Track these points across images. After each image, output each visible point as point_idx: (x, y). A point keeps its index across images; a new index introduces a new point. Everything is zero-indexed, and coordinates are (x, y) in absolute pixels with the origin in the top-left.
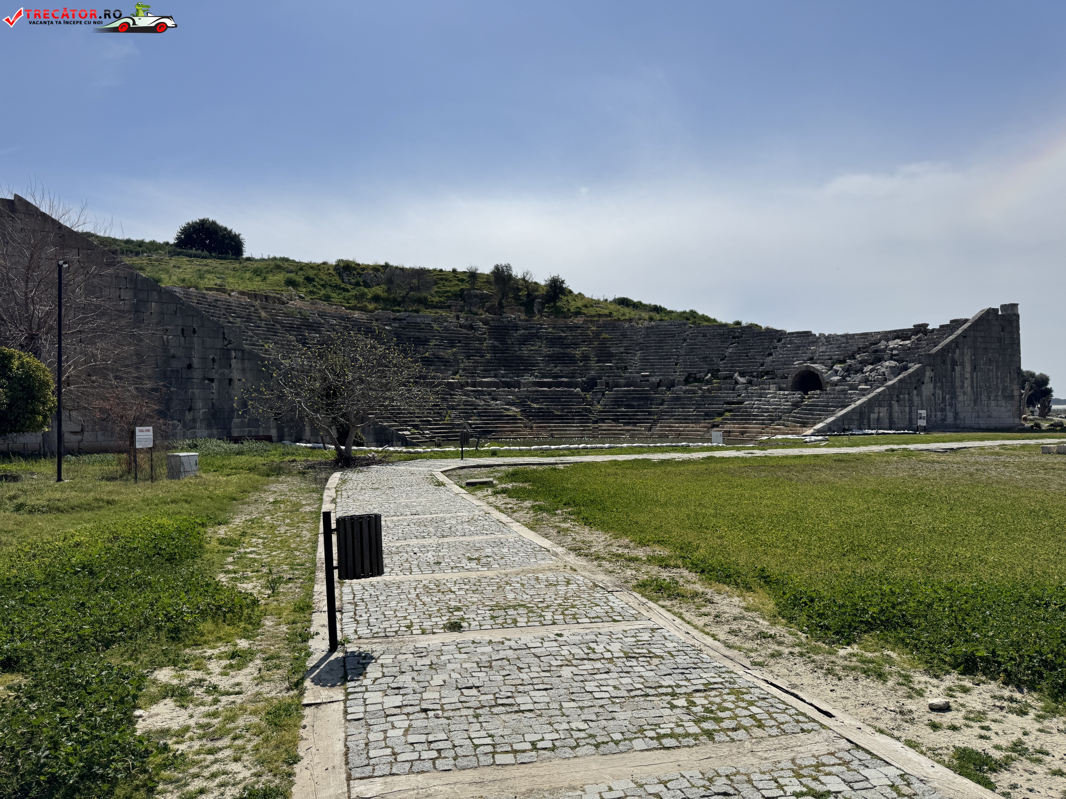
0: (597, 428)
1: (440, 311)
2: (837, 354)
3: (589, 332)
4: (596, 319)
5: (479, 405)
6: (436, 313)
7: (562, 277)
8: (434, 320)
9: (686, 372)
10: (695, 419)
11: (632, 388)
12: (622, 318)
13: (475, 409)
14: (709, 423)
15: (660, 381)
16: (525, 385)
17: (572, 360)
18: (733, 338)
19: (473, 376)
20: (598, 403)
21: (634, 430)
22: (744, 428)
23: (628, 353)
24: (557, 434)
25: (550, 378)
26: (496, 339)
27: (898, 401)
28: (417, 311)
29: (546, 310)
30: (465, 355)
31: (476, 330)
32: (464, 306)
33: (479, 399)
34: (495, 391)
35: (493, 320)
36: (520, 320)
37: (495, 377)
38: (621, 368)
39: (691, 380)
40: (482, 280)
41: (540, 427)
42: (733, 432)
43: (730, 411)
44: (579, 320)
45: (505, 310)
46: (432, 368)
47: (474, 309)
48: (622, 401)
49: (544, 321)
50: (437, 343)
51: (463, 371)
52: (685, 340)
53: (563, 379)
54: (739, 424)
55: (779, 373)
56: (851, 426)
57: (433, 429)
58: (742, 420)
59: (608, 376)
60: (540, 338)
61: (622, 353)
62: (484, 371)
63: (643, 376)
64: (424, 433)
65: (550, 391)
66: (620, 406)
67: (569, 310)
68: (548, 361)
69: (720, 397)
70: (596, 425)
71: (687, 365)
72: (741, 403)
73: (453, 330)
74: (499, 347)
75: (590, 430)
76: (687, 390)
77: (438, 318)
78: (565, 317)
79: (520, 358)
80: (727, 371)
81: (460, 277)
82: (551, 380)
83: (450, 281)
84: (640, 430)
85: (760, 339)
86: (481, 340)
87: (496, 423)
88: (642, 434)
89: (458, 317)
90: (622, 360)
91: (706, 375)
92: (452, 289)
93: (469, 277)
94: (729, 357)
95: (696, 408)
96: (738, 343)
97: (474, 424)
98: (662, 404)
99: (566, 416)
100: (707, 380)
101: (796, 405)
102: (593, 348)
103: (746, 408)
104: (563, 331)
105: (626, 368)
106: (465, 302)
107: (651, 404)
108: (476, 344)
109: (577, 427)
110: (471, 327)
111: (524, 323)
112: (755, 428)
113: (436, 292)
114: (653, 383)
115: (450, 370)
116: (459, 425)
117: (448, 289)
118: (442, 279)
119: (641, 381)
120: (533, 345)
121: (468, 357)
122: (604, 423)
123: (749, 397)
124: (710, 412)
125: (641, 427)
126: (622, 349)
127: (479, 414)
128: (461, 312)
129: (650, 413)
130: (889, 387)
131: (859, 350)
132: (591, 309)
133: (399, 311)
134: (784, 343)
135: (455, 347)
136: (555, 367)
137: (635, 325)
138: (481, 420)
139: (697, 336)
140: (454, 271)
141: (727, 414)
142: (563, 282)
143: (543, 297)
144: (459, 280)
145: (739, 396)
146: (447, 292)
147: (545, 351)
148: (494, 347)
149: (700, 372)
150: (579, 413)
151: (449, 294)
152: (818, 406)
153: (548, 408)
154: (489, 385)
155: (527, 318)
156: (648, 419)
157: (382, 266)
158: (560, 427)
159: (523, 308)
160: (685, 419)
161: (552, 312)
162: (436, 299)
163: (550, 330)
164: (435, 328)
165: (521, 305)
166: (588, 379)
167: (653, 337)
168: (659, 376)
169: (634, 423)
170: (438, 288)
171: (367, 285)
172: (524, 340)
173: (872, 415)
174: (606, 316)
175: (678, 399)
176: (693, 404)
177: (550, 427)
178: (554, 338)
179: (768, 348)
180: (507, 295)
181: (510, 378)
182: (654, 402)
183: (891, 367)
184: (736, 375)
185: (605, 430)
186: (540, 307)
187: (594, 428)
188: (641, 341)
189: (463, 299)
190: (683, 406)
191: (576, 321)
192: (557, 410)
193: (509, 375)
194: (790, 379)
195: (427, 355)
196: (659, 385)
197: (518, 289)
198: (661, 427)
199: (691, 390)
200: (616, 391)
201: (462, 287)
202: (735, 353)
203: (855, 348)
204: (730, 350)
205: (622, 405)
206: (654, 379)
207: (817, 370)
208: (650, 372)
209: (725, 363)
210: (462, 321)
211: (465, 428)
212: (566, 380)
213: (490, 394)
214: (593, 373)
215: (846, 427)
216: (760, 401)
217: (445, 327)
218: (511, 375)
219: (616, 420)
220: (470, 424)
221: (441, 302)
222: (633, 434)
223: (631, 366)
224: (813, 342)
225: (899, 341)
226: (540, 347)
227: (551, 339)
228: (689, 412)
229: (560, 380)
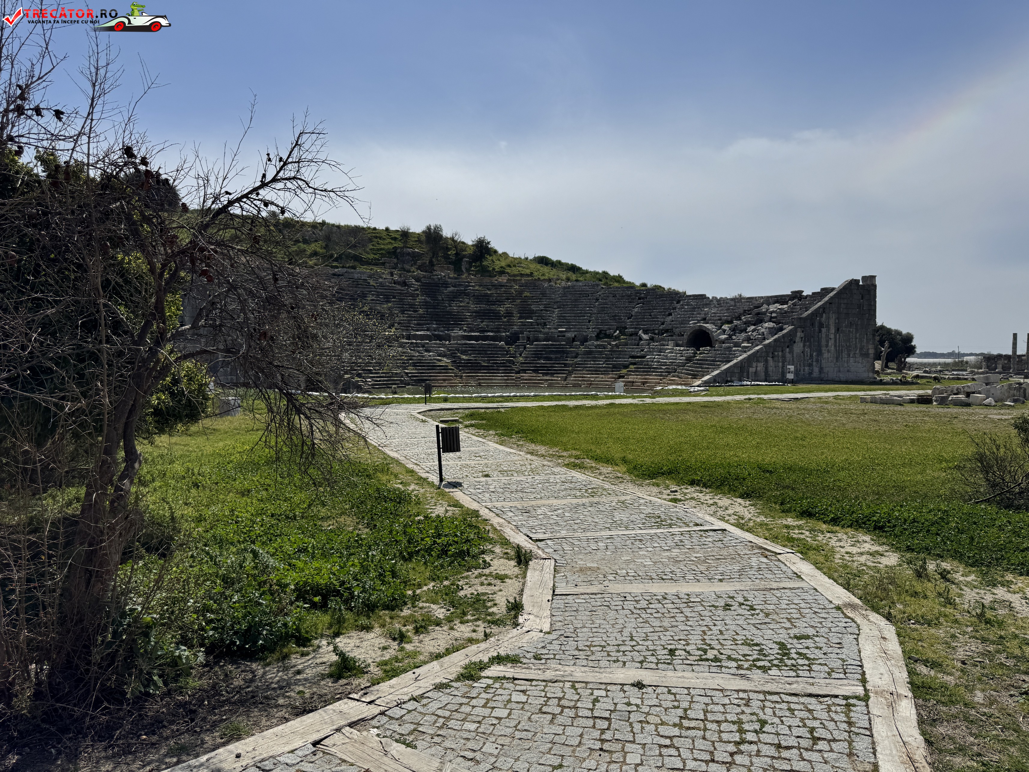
0: (519, 378)
1: (375, 268)
2: (726, 315)
3: (513, 290)
4: (518, 278)
5: (414, 356)
6: (371, 269)
7: (488, 238)
8: (370, 277)
9: (598, 328)
10: (604, 371)
11: (550, 342)
12: (542, 278)
13: (411, 360)
14: (616, 374)
15: (575, 336)
16: (456, 338)
17: (497, 316)
18: (639, 299)
19: (407, 330)
20: (521, 355)
21: (552, 380)
22: (646, 379)
23: (547, 311)
24: (484, 383)
25: (477, 332)
26: (428, 295)
27: (773, 357)
28: (354, 268)
29: (473, 269)
30: (399, 309)
31: (409, 286)
32: (397, 263)
33: (414, 350)
34: (428, 343)
35: (424, 277)
36: (449, 278)
37: (427, 330)
38: (541, 324)
39: (602, 336)
40: (413, 239)
41: (469, 376)
42: (636, 382)
43: (634, 364)
44: (503, 279)
45: (435, 268)
47: (407, 267)
48: (541, 354)
49: (471, 279)
50: (373, 298)
51: (399, 324)
52: (597, 300)
53: (489, 334)
54: (641, 375)
55: (677, 331)
56: (733, 378)
57: (374, 377)
58: (644, 372)
59: (530, 332)
60: (468, 295)
61: (542, 310)
62: (418, 324)
63: (560, 332)
64: (366, 381)
65: (478, 344)
66: (539, 358)
67: (494, 269)
68: (476, 316)
69: (626, 351)
70: (518, 375)
71: (598, 322)
72: (644, 357)
73: (388, 286)
74: (430, 302)
75: (513, 380)
76: (598, 345)
77: (374, 274)
78: (490, 276)
79: (450, 313)
80: (633, 328)
81: (393, 235)
82: (478, 334)
83: (384, 239)
84: (557, 380)
85: (662, 300)
86: (414, 296)
87: (430, 373)
88: (558, 384)
89: (392, 274)
90: (542, 317)
91: (615, 332)
92: (386, 247)
93: (401, 235)
94: (635, 316)
95: (606, 361)
96: (643, 304)
97: (410, 373)
98: (576, 357)
99: (492, 366)
100: (615, 336)
101: (689, 359)
102: (516, 305)
103: (647, 361)
104: (489, 290)
105: (545, 324)
106: (398, 259)
107: (566, 357)
108: (409, 300)
109: (502, 376)
110: (404, 284)
111: (453, 281)
112: (654, 379)
113: (371, 249)
114: (569, 338)
115: (386, 324)
116: (396, 374)
117: (382, 246)
118: (376, 237)
119: (558, 336)
120: (461, 302)
121: (403, 312)
122: (525, 373)
123: (650, 352)
124: (617, 364)
125: (557, 377)
126: (542, 307)
127: (414, 365)
128: (395, 268)
129: (566, 365)
130: (765, 346)
131: (745, 312)
132: (513, 269)
133: (337, 267)
134: (682, 305)
135: (390, 302)
136: (482, 322)
137: (554, 284)
138: (416, 369)
139: (608, 297)
140: (387, 229)
141: (631, 366)
142: (489, 243)
143: (470, 256)
144: (392, 239)
145: (642, 351)
146: (381, 249)
147: (472, 307)
148: (426, 302)
149: (610, 329)
150: (503, 364)
151: (384, 252)
152: (707, 360)
153: (475, 360)
154: (422, 337)
155: (456, 276)
156: (564, 370)
157: (320, 223)
158: (487, 376)
159: (451, 267)
160: (596, 371)
161: (478, 270)
162: (371, 256)
163: (477, 288)
164: (371, 284)
165: (450, 263)
166: (511, 333)
167: (570, 297)
168: (574, 331)
169: (552, 373)
170: (373, 245)
171: (305, 242)
172: (454, 297)
173: (751, 369)
174: (527, 275)
175: (590, 353)
176: (603, 358)
177: (478, 376)
178: (481, 296)
179: (669, 309)
180: (438, 254)
181: (442, 331)
182: (569, 355)
183: (769, 328)
184: (641, 332)
185: (526, 380)
186: (467, 266)
187: (517, 378)
188: (559, 300)
189: (396, 257)
190: (595, 359)
191: (500, 280)
192: (484, 361)
193: (440, 329)
194: (685, 337)
195: (365, 309)
196: (574, 340)
197: (447, 248)
198: (575, 377)
199: (601, 345)
200: (536, 345)
201: (395, 245)
202: (640, 313)
203: (741, 311)
204: (636, 310)
205: (541, 357)
206: (570, 335)
207: (709, 329)
208: (566, 328)
209: (631, 322)
210: (396, 278)
211: (402, 377)
212: (491, 334)
213: (423, 346)
214: (515, 328)
215: (729, 379)
216: (660, 355)
217: (381, 283)
218: (442, 329)
219: (536, 371)
220: (407, 374)
221: (376, 259)
222: (551, 383)
223: (549, 322)
224: (706, 304)
225: (778, 305)
226: (468, 303)
227: (478, 296)
228: (599, 364)
229: (486, 334)
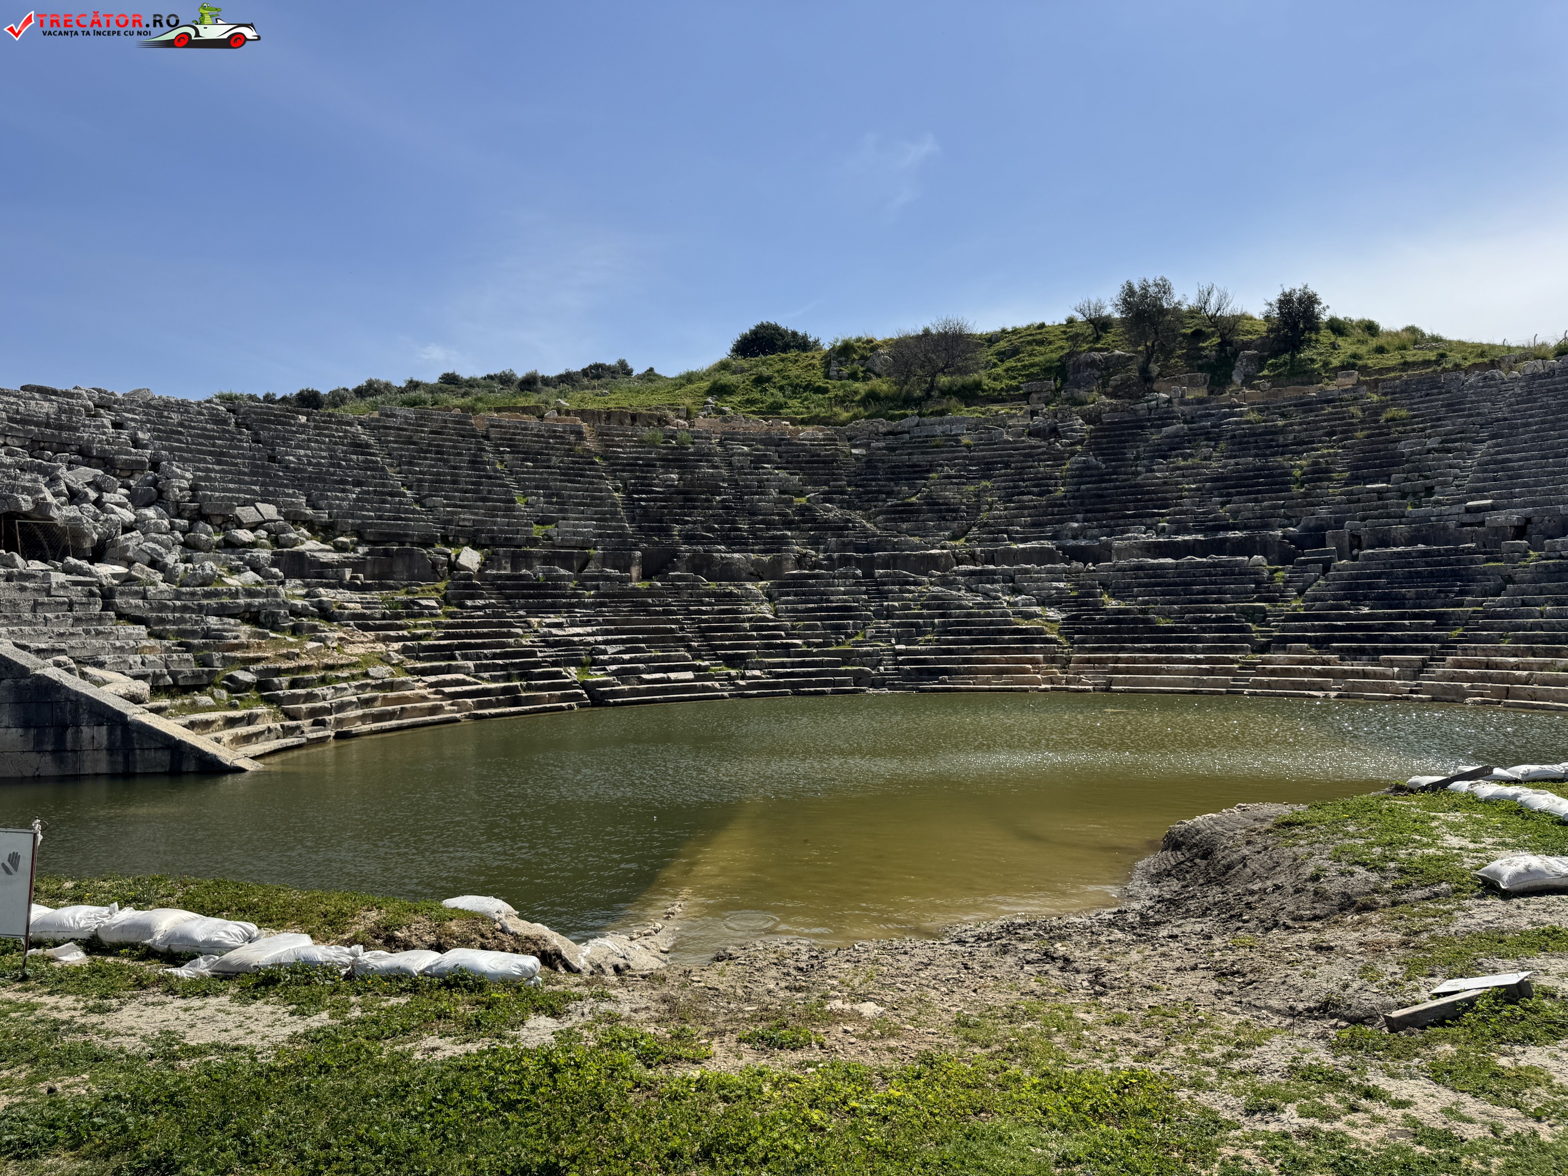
0: (1254, 666)
3: (1356, 409)
4: (1392, 375)
5: (961, 607)
6: (987, 411)
7: (1313, 289)
8: (973, 427)
11: (1421, 546)
13: (942, 616)
15: (1526, 520)
16: (1122, 553)
17: (1277, 483)
19: (994, 540)
20: (1297, 592)
21: (1364, 675)
23: (1449, 451)
24: (1124, 682)
25: (1198, 532)
28: (944, 413)
29: (1266, 372)
30: (1003, 492)
31: (1062, 436)
32: (1058, 390)
33: (975, 591)
34: (1027, 571)
35: (1114, 410)
36: (1183, 403)
37: (1050, 538)
38: (1412, 494)
41: (1088, 661)
44: (1341, 385)
45: (1150, 386)
46: (905, 526)
47: (1081, 393)
48: (1372, 586)
49: (1247, 397)
50: (953, 472)
51: (980, 528)
53: (1231, 534)
59: (1365, 519)
60: (1214, 437)
61: (1430, 452)
63: (1468, 510)
66: (1357, 601)
67: (1325, 365)
70: (1254, 657)
73: (1008, 442)
74: (1097, 468)
75: (1228, 672)
77: (985, 421)
78: (1305, 383)
79: (1138, 488)
82: (1200, 537)
83: (1049, 343)
84: (1384, 676)
86: (1061, 458)
87: (973, 651)
89: (1033, 415)
90: (1423, 471)
92: (1046, 358)
97: (910, 653)
98: (1495, 593)
99: (1183, 629)
102: (1352, 447)
104: (1283, 415)
105: (1427, 492)
106: (1064, 380)
107: (1460, 593)
108: (1045, 468)
109: (1198, 661)
110: (1052, 432)
111: (1190, 407)
113: (1008, 370)
114: (1498, 530)
115: (947, 529)
117: (1038, 359)
118: (1034, 342)
120: (1187, 457)
121: (1008, 498)
122: (1284, 649)
125: (1391, 663)
126: (1432, 443)
127: (943, 629)
128: (1049, 402)
129: (1442, 621)
133: (903, 417)
135: (989, 477)
136: (1223, 504)
137: (1500, 374)
138: (936, 642)
140: (1069, 322)
143: (1259, 343)
146: (1032, 365)
147: (1215, 466)
151: (1035, 370)
153: (1142, 611)
154: (1020, 557)
155: (1205, 395)
156: (1427, 639)
158: (1148, 661)
159: (1200, 376)
161: (1277, 375)
162: (1001, 384)
163: (1253, 416)
164: (966, 442)
165: (1200, 369)
166: (1301, 529)
168: (1526, 505)
169: (1376, 651)
170: (1017, 360)
171: (870, 376)
172: (1172, 447)
177: (1117, 660)
178: (1253, 435)
181: (1092, 538)
185: (1275, 672)
186: (1250, 369)
187: (1246, 666)
188: (1502, 413)
189: (1063, 376)
191: (1329, 388)
192: (1167, 615)
193: (1089, 532)
195: (914, 499)
196: (1520, 532)
197: (1201, 334)
198: (1459, 665)
200: (1368, 557)
201: (1068, 351)
205: (1365, 598)
206: (1505, 517)
208: (1498, 498)
212: (1239, 534)
213: (1010, 580)
214: (1323, 511)
217: (993, 438)
218: (1096, 532)
219: (1320, 644)
221: (1009, 389)
222: (1354, 687)
223: (1444, 484)
226: (1206, 458)
227: (1245, 436)
229: (1221, 535)
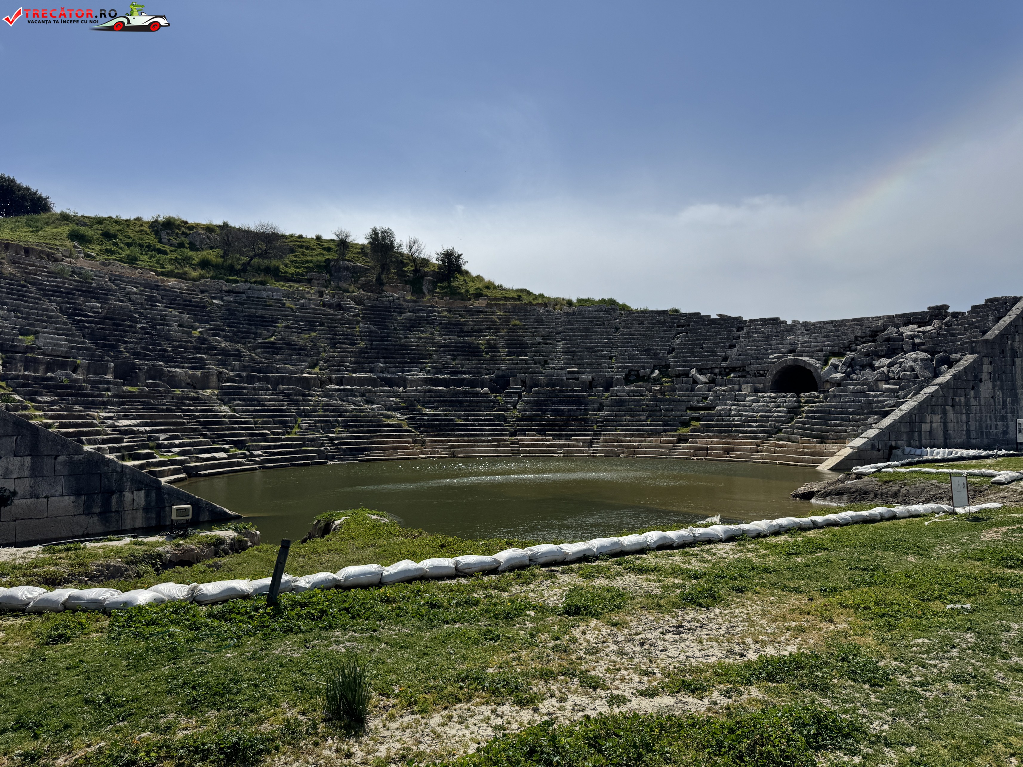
0: (517, 443)
1: (296, 285)
2: (828, 345)
3: (495, 318)
4: (502, 302)
5: (346, 411)
6: (291, 286)
7: (458, 250)
8: (288, 296)
9: (626, 367)
10: (651, 430)
11: (558, 388)
12: (535, 302)
13: (340, 416)
14: (673, 436)
15: (593, 379)
16: (414, 383)
17: (475, 351)
18: (678, 326)
19: (339, 370)
20: (515, 407)
21: (569, 446)
22: (728, 443)
23: (547, 344)
24: (461, 452)
25: (447, 374)
26: (373, 322)
27: (953, 406)
28: (263, 283)
29: (438, 290)
30: (328, 341)
31: (346, 310)
32: (330, 281)
33: (347, 401)
34: (370, 391)
35: (369, 299)
36: (405, 300)
37: (371, 371)
38: (540, 363)
39: (632, 378)
40: (355, 251)
41: (435, 441)
42: (712, 449)
43: (698, 419)
44: (481, 303)
45: (385, 288)
46: (278, 357)
47: (344, 285)
48: (545, 405)
49: (436, 302)
50: (289, 324)
51: (325, 362)
52: (617, 329)
53: (464, 376)
54: (717, 437)
55: (752, 369)
57: (269, 447)
58: (720, 431)
59: (525, 373)
60: (432, 323)
61: (539, 343)
62: (356, 363)
63: (569, 372)
65: (448, 391)
66: (544, 412)
67: (467, 291)
68: (444, 352)
69: (678, 400)
70: (514, 439)
71: (625, 359)
72: (712, 408)
73: (313, 309)
74: (377, 333)
75: (507, 446)
76: (631, 391)
77: (293, 293)
78: (462, 300)
79: (405, 347)
80: (679, 366)
81: (326, 245)
82: (449, 376)
83: (313, 249)
84: (577, 446)
85: (715, 328)
86: (352, 324)
87: (372, 437)
88: (581, 452)
89: (321, 294)
90: (541, 353)
91: (652, 372)
92: (314, 259)
93: (338, 245)
94: (678, 349)
95: (650, 415)
96: (687, 333)
97: (337, 438)
98: (599, 410)
99: (472, 425)
100: (654, 378)
102: (502, 337)
103: (720, 415)
104: (461, 316)
105: (546, 362)
106: (331, 275)
107: (585, 410)
108: (346, 329)
109: (488, 441)
110: (339, 307)
111: (410, 304)
112: (745, 444)
113: (292, 261)
114: (583, 382)
115: (305, 361)
116: (313, 440)
117: (309, 258)
118: (301, 247)
119: (568, 379)
120: (422, 332)
121: (333, 345)
122: (525, 435)
123: (722, 400)
124: (670, 420)
125: (577, 441)
126: (539, 339)
127: (346, 424)
128: (327, 287)
129: (587, 422)
131: (857, 340)
132: (494, 291)
133: (236, 282)
134: (748, 333)
135: (315, 331)
136: (454, 360)
137: (552, 310)
138: (348, 432)
139: (631, 324)
140: (318, 238)
141: (694, 423)
142: (459, 256)
143: (434, 274)
144: (324, 249)
145: (706, 398)
146: (308, 262)
147: (438, 339)
148: (371, 332)
149: (644, 368)
150: (489, 422)
151: (310, 265)
153: (446, 415)
154: (361, 382)
155: (414, 298)
156: (585, 430)
157: (219, 226)
158: (464, 441)
159: (408, 286)
160: (638, 431)
161: (446, 293)
162: (292, 270)
163: (445, 314)
164: (287, 305)
165: (406, 282)
166: (497, 376)
167: (577, 325)
168: (591, 372)
169: (567, 435)
170: (296, 256)
171: (193, 248)
172: (411, 326)
173: (923, 426)
174: (514, 299)
175: (620, 403)
176: (644, 410)
177: (450, 441)
178: (451, 324)
179: (728, 338)
180: (388, 270)
181: (392, 373)
182: (589, 407)
184: (693, 372)
185: (527, 446)
186: (431, 287)
187: (512, 443)
188: (562, 329)
189: (329, 272)
190: (631, 412)
191: (476, 304)
192: (459, 417)
193: (391, 370)
194: (769, 377)
195: (272, 339)
196: (591, 384)
197: (402, 262)
198: (605, 441)
199: (636, 391)
200: (536, 392)
201: (328, 257)
202: (685, 345)
203: (852, 337)
204: (678, 341)
205: (547, 411)
206: (586, 377)
207: (810, 365)
208: (578, 368)
209: (674, 357)
210: (326, 298)
211: (322, 445)
212: (468, 377)
213: (363, 395)
214: (503, 368)
216: (738, 405)
217: (303, 305)
218: (394, 370)
219: (541, 432)
220: (331, 439)
221: (298, 274)
222: (568, 451)
223: (552, 359)
224: (787, 331)
225: (915, 327)
226: (432, 334)
227: (446, 324)
228: (640, 420)
229: (460, 376)
